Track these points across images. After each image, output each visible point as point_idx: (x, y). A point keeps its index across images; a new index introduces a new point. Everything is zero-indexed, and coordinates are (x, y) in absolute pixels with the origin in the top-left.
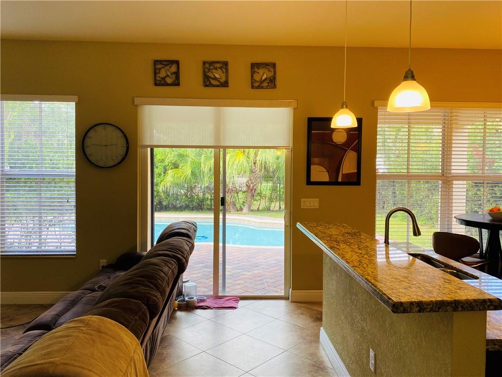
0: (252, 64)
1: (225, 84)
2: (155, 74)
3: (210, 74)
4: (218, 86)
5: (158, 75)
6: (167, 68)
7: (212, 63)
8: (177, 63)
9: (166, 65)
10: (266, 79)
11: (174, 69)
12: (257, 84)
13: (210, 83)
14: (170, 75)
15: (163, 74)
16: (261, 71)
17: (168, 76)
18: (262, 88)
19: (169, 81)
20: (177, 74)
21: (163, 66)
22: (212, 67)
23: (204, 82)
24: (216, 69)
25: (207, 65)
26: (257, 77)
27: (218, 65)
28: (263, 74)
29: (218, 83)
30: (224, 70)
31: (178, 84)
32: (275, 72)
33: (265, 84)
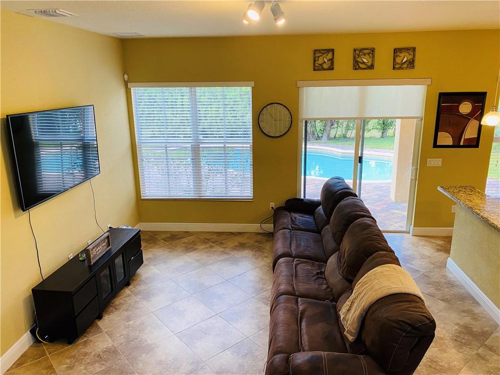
0: (395, 49)
1: (371, 67)
2: (315, 61)
3: (359, 60)
4: (365, 69)
5: (316, 62)
6: (325, 55)
7: (361, 50)
8: (333, 51)
9: (323, 54)
10: (406, 61)
11: (330, 56)
12: (397, 66)
13: (359, 66)
14: (326, 61)
15: (320, 61)
16: (402, 55)
17: (325, 62)
18: (403, 69)
19: (325, 66)
20: (332, 60)
21: (321, 54)
22: (361, 54)
23: (354, 66)
24: (365, 55)
25: (357, 52)
26: (398, 60)
27: (366, 51)
28: (405, 57)
29: (366, 67)
30: (371, 55)
31: (333, 69)
32: (414, 56)
33: (405, 66)
